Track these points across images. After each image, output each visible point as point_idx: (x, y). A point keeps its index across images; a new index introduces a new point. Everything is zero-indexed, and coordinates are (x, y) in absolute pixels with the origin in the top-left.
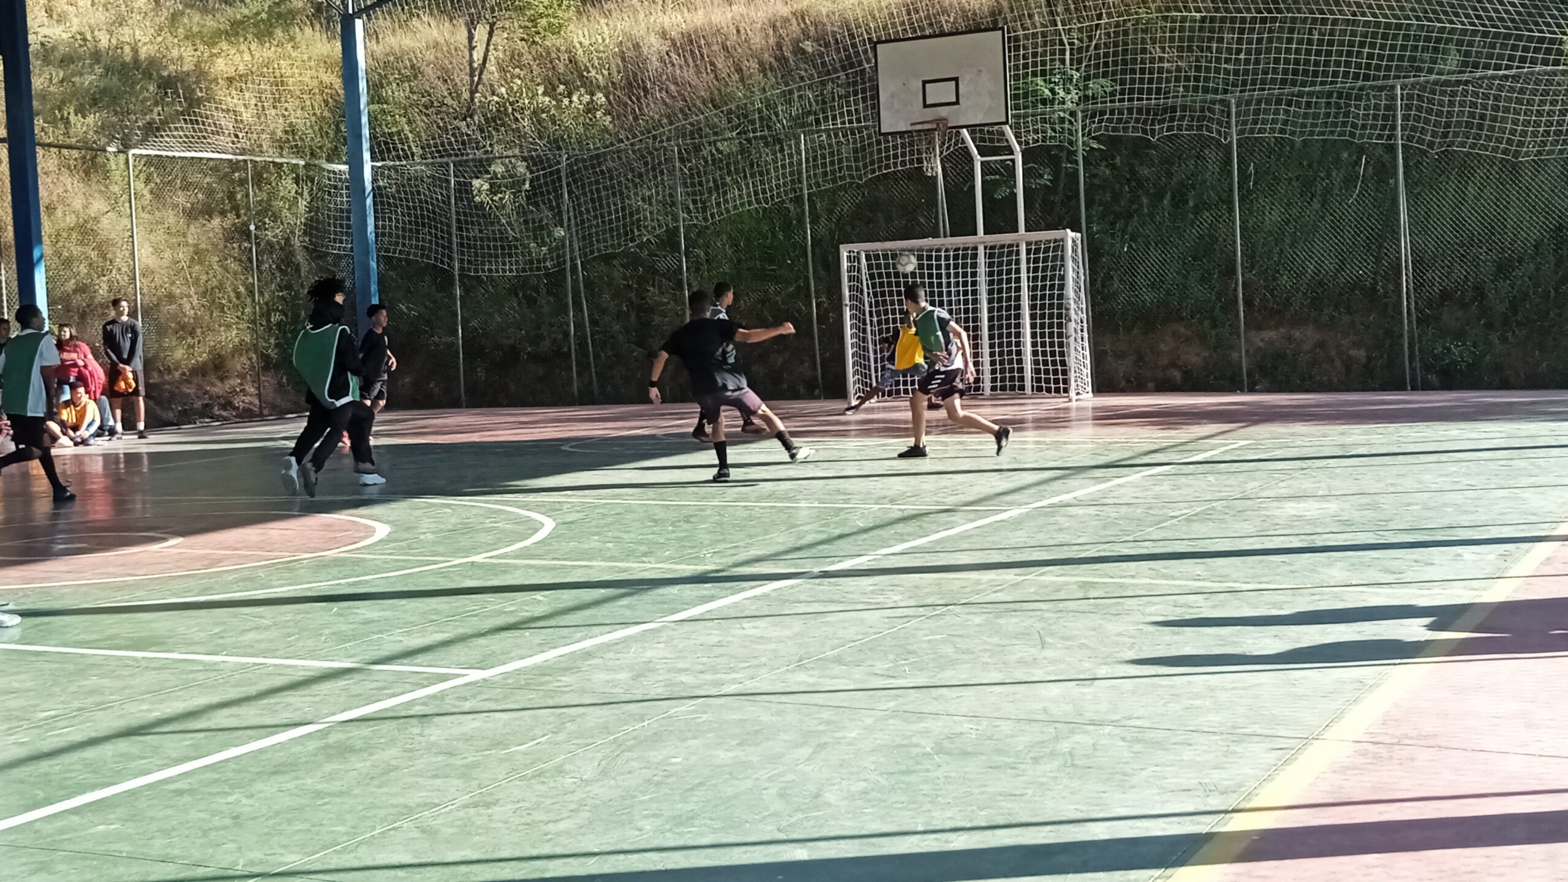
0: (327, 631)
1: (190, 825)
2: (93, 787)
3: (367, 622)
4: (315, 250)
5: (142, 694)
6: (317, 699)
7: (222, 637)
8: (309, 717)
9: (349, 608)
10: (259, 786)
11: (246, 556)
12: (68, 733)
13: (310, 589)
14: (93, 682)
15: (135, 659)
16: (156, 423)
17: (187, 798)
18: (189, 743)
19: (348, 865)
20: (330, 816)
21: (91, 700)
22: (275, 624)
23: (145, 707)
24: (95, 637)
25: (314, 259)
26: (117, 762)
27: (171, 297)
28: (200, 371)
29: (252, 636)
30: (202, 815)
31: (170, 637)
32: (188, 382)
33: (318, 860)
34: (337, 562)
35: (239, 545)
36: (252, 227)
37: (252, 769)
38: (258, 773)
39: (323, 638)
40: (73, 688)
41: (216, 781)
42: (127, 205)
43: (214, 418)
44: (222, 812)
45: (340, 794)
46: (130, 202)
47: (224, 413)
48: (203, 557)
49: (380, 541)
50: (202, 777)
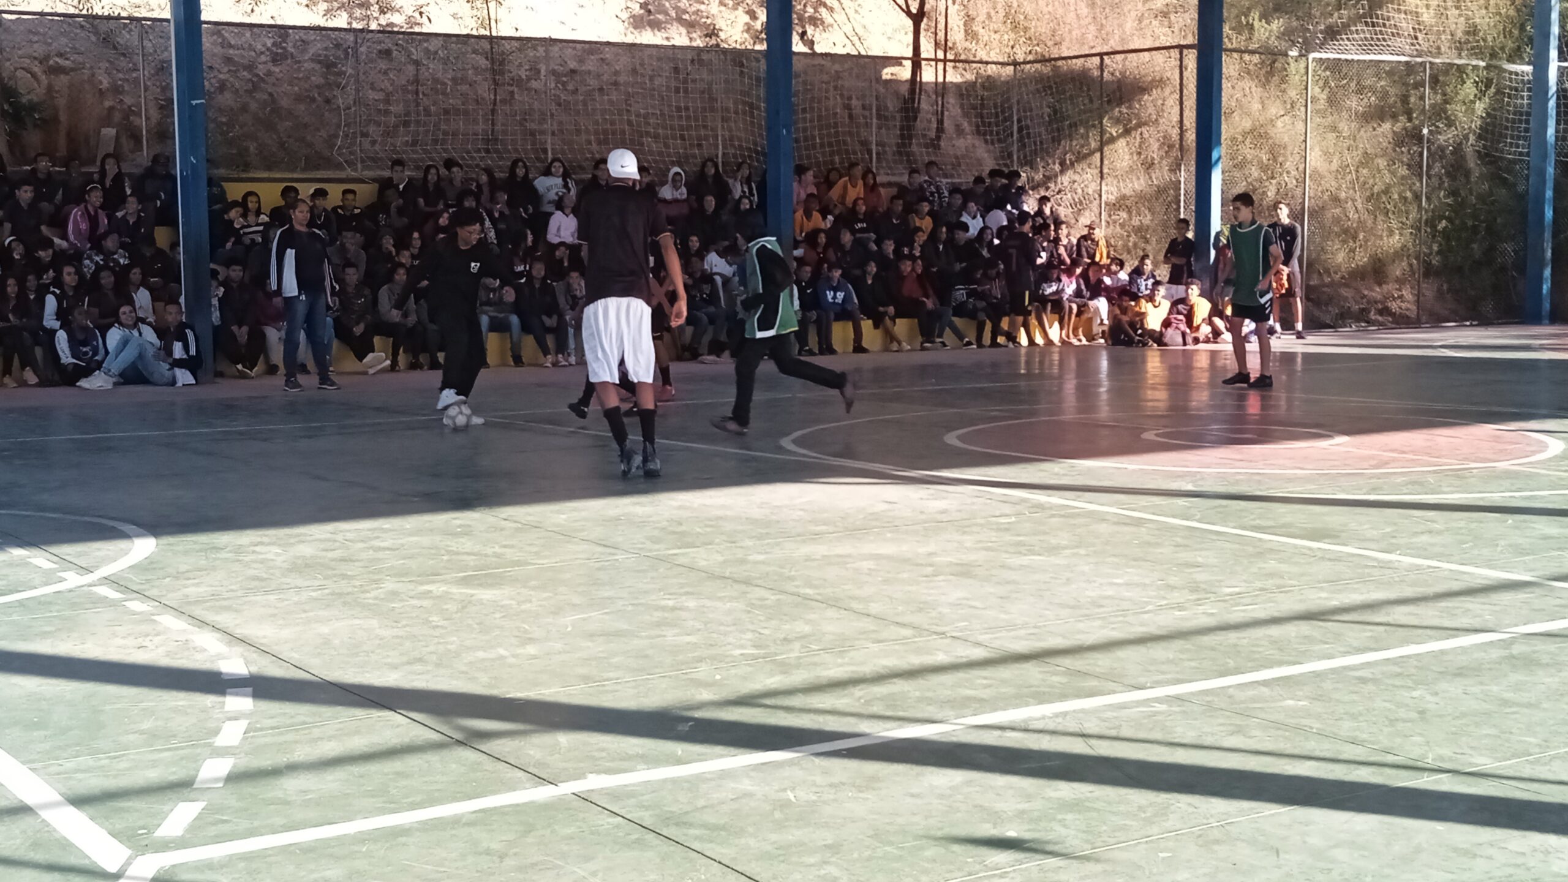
0: (1503, 543)
1: (1376, 712)
2: (1280, 663)
3: (1546, 538)
4: (1487, 155)
5: (1319, 582)
6: (1497, 608)
7: (1394, 537)
8: (1490, 625)
9: (1525, 521)
10: (1443, 685)
11: (1413, 460)
12: (1253, 610)
13: (1482, 499)
14: (1272, 565)
15: (1310, 549)
16: (1314, 324)
17: (1371, 687)
18: (1369, 634)
19: (1543, 776)
20: (1520, 725)
21: (1271, 581)
22: (1447, 530)
23: (1324, 595)
24: (1270, 523)
25: (1484, 164)
26: (1300, 644)
27: (1336, 200)
28: (1358, 275)
29: (1425, 538)
30: (1387, 705)
31: (1342, 531)
32: (1346, 285)
33: (1510, 767)
34: (1508, 475)
35: (1405, 449)
36: (1425, 131)
37: (1434, 668)
38: (1441, 673)
39: (1499, 549)
40: (1255, 570)
41: (1399, 675)
42: (1303, 109)
43: (1369, 322)
44: (1407, 705)
45: (1529, 705)
46: (1306, 106)
47: (1380, 318)
48: (1372, 457)
49: (1556, 457)
50: (1385, 669)
